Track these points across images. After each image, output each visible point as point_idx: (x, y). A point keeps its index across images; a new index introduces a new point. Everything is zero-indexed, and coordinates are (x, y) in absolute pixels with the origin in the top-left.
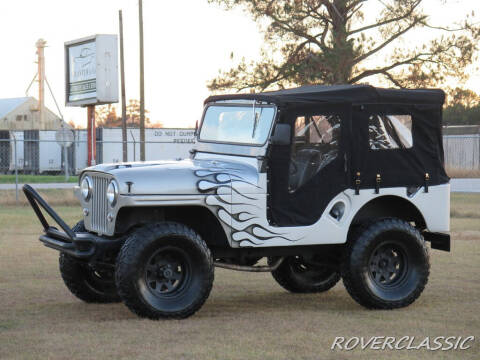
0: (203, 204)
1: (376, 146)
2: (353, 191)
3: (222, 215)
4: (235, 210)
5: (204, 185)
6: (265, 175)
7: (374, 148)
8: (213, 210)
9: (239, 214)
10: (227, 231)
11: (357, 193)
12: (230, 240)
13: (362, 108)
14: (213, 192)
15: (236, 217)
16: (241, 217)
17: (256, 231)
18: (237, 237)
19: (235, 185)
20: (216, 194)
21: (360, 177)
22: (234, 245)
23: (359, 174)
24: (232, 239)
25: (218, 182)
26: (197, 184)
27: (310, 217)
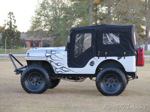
0: (46, 60)
1: (106, 43)
2: (98, 58)
3: (52, 63)
4: (57, 62)
5: (48, 55)
6: (67, 52)
7: (105, 44)
8: (50, 62)
9: (58, 63)
10: (54, 69)
11: (99, 58)
12: (55, 71)
13: (100, 31)
14: (50, 56)
15: (57, 64)
16: (58, 64)
17: (64, 69)
18: (57, 70)
19: (56, 54)
20: (51, 57)
21: (100, 53)
22: (56, 73)
23: (99, 52)
24: (56, 71)
25: (52, 54)
26: (46, 54)
27: (82, 65)
